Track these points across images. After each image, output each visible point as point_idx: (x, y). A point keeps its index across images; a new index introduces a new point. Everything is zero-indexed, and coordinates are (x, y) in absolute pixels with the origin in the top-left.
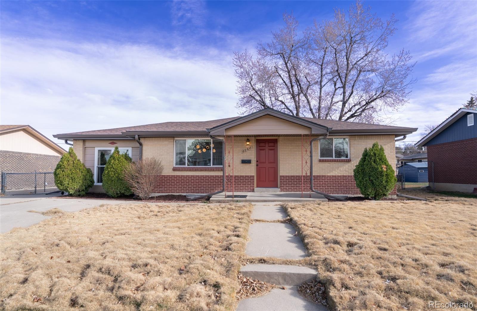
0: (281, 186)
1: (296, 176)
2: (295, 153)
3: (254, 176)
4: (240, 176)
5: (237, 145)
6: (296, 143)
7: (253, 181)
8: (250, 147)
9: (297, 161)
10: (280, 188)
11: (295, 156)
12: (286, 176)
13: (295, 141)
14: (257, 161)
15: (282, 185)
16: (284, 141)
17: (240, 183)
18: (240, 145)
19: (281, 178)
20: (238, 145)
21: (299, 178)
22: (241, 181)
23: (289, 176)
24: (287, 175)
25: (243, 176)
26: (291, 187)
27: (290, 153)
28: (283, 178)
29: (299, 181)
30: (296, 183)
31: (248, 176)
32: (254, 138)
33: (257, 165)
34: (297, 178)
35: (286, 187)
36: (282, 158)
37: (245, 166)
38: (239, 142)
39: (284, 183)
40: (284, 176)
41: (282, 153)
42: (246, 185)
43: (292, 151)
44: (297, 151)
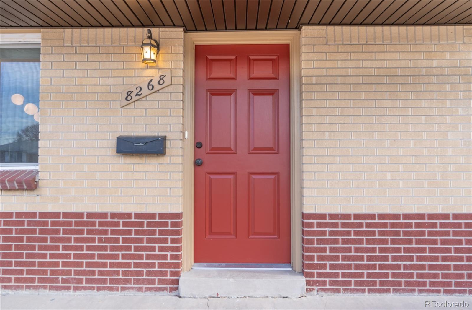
0: (310, 266)
1: (382, 216)
2: (377, 104)
3: (178, 216)
4: (113, 215)
5: (97, 65)
6: (382, 56)
7: (173, 241)
8: (162, 77)
9: (387, 143)
10: (303, 273)
11: (375, 119)
12: (333, 216)
13: (375, 48)
14: (198, 145)
15: (311, 258)
16: (326, 48)
17: (113, 248)
18: (115, 65)
19: (311, 225)
20: (108, 65)
21: (393, 225)
22: (117, 240)
23: (347, 216)
24: (338, 210)
25: (129, 215)
26: (357, 267)
27: (350, 104)
28: (319, 225)
29: (393, 242)
30: (382, 250)
31: (153, 216)
32: (179, 32)
33: (197, 164)
34: (385, 225)
35: (332, 267)
36: (314, 127)
37: (137, 168)
38: (111, 50)
39: (324, 250)
40: (322, 216)
41: (313, 104)
42: (140, 257)
43: (363, 96)
44: (386, 96)
